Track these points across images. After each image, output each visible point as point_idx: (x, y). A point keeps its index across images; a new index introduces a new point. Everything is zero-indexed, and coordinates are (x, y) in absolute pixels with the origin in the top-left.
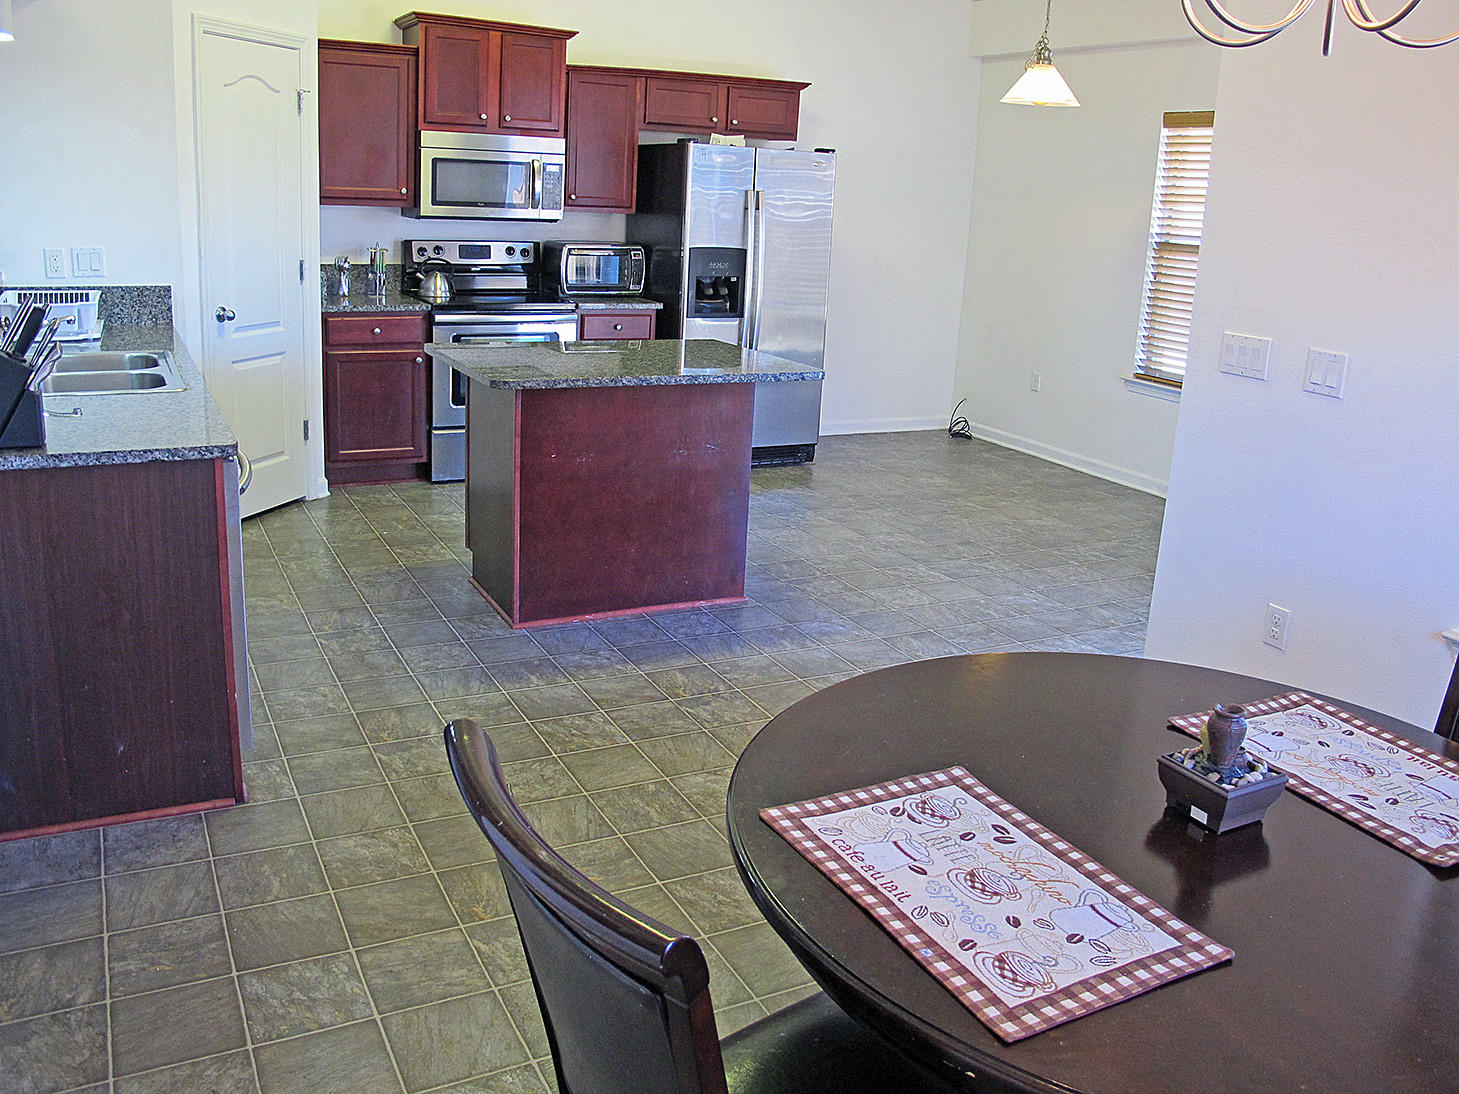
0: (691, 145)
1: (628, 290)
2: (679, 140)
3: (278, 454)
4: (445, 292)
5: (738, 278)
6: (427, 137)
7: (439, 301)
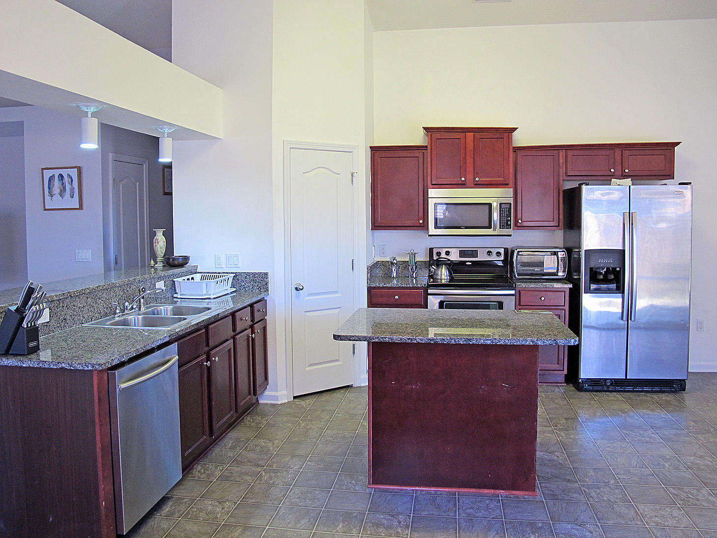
0: (584, 187)
1: (557, 275)
2: (579, 184)
3: (337, 360)
4: (447, 276)
5: (620, 268)
6: (432, 192)
7: (443, 281)
